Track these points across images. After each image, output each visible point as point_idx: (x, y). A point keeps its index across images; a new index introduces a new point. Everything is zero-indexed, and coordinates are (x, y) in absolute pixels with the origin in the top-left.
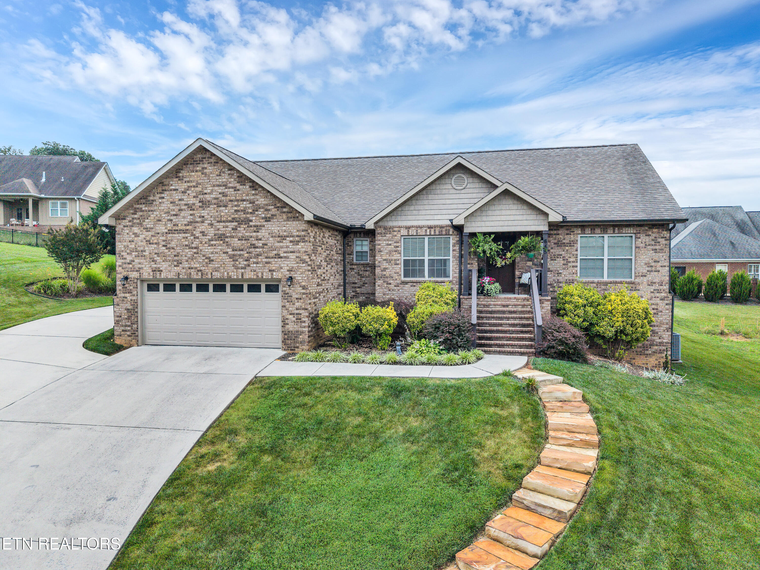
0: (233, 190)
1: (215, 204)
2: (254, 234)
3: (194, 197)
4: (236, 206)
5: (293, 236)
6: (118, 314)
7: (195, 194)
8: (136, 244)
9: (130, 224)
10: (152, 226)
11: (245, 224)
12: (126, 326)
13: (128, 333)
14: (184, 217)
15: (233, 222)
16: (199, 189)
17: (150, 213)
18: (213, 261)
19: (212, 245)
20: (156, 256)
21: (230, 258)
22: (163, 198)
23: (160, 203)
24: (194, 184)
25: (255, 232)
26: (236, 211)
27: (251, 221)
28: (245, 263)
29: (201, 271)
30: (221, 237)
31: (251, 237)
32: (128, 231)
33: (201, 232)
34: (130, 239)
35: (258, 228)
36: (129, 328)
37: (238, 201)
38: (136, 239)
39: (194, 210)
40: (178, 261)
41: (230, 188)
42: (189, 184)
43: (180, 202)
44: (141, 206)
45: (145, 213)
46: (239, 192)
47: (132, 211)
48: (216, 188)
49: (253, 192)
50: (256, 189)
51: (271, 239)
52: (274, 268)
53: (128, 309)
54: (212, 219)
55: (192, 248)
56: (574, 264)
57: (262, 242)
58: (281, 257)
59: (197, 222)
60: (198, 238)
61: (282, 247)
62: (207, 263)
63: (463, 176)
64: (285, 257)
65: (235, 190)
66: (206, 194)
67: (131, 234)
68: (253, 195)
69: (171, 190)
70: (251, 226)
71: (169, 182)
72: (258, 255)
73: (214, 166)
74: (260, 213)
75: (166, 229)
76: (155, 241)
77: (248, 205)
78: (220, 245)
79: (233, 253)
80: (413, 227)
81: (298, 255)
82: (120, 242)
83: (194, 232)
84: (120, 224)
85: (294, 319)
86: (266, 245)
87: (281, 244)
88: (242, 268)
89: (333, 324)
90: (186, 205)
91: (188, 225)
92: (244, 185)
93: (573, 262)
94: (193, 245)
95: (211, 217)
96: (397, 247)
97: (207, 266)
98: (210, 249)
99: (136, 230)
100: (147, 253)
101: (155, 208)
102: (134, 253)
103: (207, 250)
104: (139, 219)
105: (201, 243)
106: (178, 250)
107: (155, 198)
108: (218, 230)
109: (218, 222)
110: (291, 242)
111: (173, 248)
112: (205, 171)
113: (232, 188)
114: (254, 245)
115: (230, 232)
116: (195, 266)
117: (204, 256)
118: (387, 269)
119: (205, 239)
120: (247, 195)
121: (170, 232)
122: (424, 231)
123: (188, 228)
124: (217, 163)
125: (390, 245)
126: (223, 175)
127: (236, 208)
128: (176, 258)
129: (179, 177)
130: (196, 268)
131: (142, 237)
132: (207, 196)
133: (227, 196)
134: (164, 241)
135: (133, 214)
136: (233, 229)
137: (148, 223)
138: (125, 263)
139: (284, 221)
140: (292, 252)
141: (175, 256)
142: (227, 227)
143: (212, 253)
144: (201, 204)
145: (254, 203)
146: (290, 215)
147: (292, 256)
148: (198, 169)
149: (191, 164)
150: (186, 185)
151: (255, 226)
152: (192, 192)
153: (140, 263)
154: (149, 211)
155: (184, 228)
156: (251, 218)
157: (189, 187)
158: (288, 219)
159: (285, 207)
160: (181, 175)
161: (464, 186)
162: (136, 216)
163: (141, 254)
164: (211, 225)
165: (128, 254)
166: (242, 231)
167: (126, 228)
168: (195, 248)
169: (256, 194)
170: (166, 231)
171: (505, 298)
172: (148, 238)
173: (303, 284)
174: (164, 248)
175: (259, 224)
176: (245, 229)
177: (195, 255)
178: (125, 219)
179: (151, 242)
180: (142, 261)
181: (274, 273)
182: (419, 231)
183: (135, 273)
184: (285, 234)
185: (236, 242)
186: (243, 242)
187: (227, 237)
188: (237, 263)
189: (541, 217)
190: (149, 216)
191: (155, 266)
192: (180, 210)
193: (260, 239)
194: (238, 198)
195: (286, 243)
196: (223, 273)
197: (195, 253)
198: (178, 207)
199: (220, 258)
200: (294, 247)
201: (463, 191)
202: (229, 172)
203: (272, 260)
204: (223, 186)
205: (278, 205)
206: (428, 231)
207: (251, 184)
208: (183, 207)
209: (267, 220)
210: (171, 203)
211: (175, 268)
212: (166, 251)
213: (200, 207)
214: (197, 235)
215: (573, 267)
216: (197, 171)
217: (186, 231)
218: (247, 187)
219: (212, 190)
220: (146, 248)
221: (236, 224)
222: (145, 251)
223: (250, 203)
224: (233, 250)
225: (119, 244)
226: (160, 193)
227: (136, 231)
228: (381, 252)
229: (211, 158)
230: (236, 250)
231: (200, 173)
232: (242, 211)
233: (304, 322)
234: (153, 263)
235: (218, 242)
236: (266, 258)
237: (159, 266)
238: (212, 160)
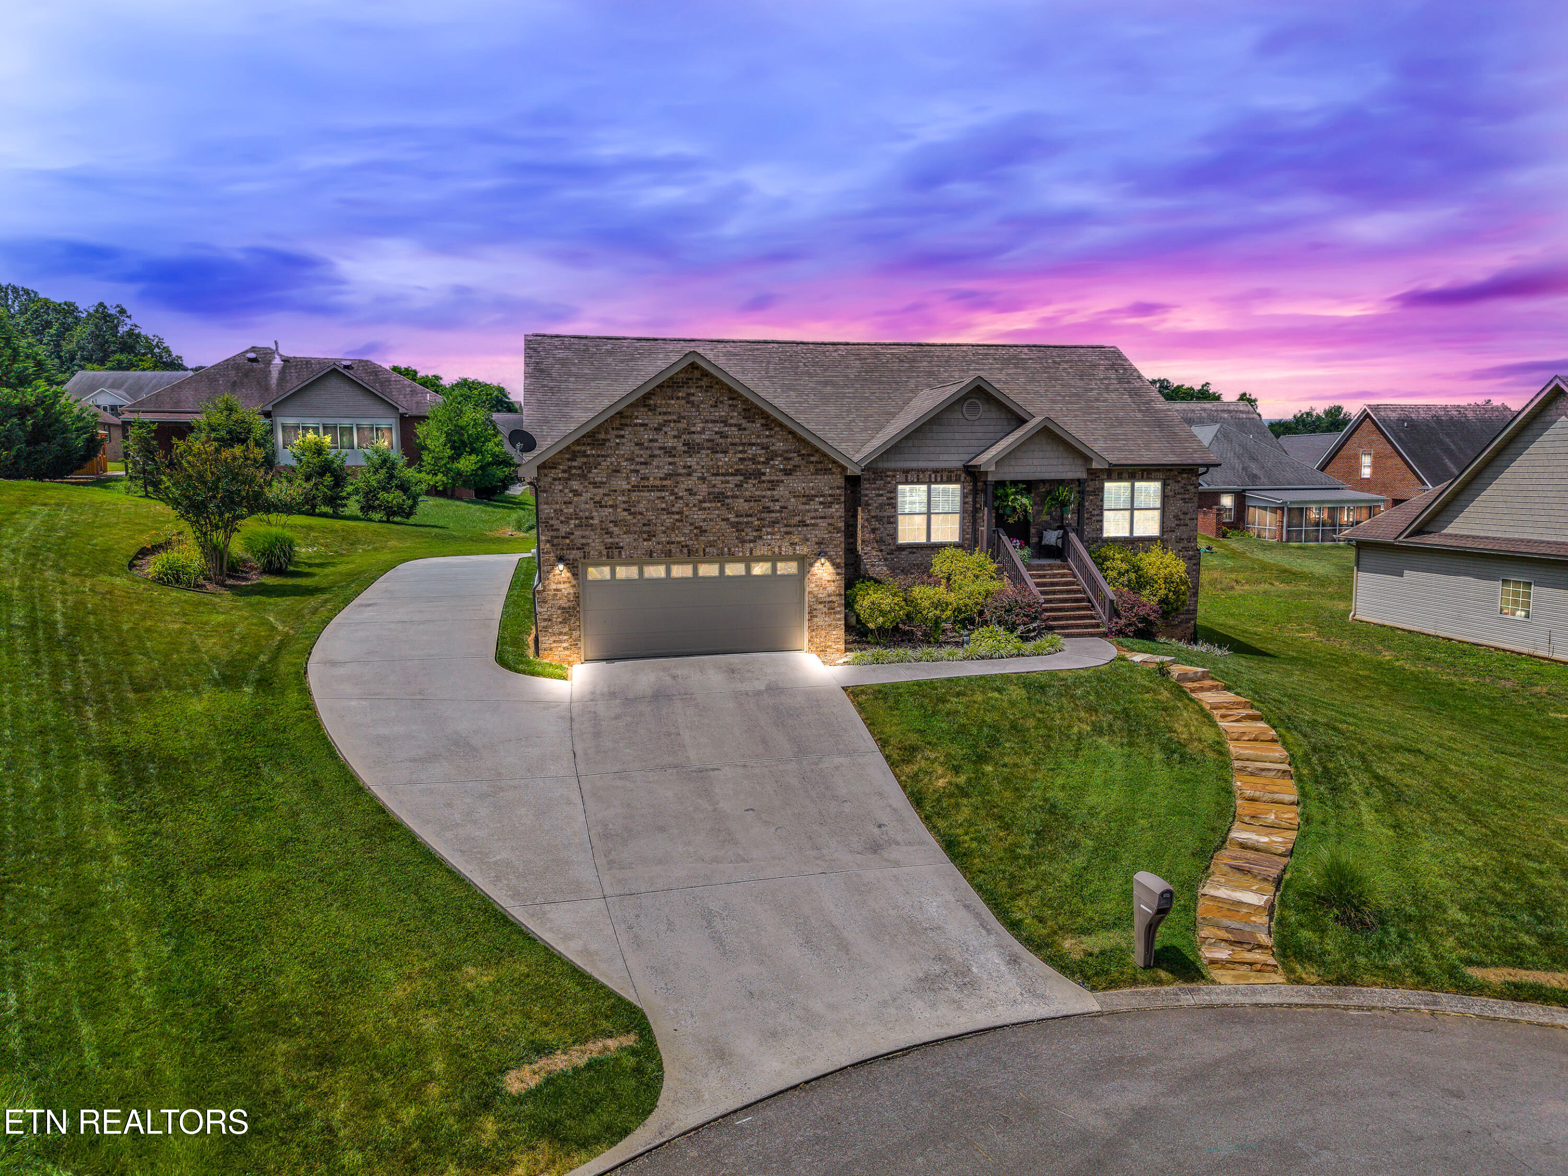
0: (736, 429)
1: (708, 448)
2: (769, 493)
3: (675, 437)
4: (740, 452)
5: (823, 496)
6: (546, 617)
7: (676, 433)
8: (576, 507)
9: (566, 475)
10: (604, 480)
11: (755, 478)
12: (561, 634)
13: (565, 645)
14: (658, 467)
15: (736, 475)
16: (683, 425)
17: (600, 459)
18: (706, 531)
19: (705, 509)
20: (611, 525)
21: (733, 527)
22: (623, 436)
23: (618, 444)
24: (675, 418)
25: (769, 489)
26: (741, 459)
27: (764, 474)
28: (755, 534)
29: (687, 546)
30: (719, 497)
31: (764, 497)
32: (561, 487)
33: (686, 490)
34: (565, 499)
35: (774, 485)
36: (565, 638)
37: (743, 444)
38: (576, 499)
39: (674, 456)
40: (649, 532)
41: (731, 425)
42: (665, 418)
43: (651, 444)
44: (583, 448)
45: (591, 459)
46: (746, 432)
47: (567, 456)
48: (710, 425)
49: (767, 433)
50: (771, 429)
51: (792, 500)
52: (796, 540)
53: (563, 608)
54: (704, 471)
55: (673, 513)
56: (1098, 518)
57: (780, 504)
58: (808, 525)
59: (680, 475)
60: (681, 498)
61: (808, 511)
62: (696, 535)
63: (978, 402)
64: (813, 525)
65: (740, 429)
66: (694, 433)
67: (567, 491)
68: (767, 437)
69: (636, 425)
70: (764, 482)
71: (632, 412)
72: (774, 522)
73: (707, 391)
74: (777, 463)
75: (628, 483)
76: (610, 503)
77: (759, 452)
78: (718, 509)
79: (737, 520)
80: (912, 470)
81: (830, 521)
82: (547, 503)
83: (676, 490)
84: (546, 475)
85: (825, 610)
86: (786, 508)
87: (807, 507)
88: (751, 541)
89: (883, 613)
90: (660, 448)
91: (665, 479)
92: (754, 422)
93: (1098, 515)
94: (674, 509)
95: (703, 467)
96: (892, 498)
97: (697, 540)
98: (702, 515)
99: (575, 485)
100: (596, 521)
101: (609, 452)
102: (572, 522)
103: (697, 516)
104: (580, 468)
105: (687, 505)
106: (650, 515)
107: (609, 437)
108: (714, 486)
109: (714, 475)
110: (821, 503)
111: (641, 513)
112: (692, 398)
113: (735, 425)
114: (768, 508)
115: (732, 490)
116: (678, 539)
117: (691, 524)
118: (877, 529)
119: (693, 500)
120: (758, 437)
121: (636, 488)
122: (927, 476)
123: (665, 483)
124: (712, 387)
125: (882, 495)
126: (721, 406)
127: (741, 456)
128: (645, 528)
129: (649, 405)
130: (679, 543)
131: (588, 495)
132: (695, 436)
133: (727, 437)
134: (624, 502)
135: (569, 460)
136: (736, 485)
137: (597, 475)
138: (557, 537)
139: (812, 474)
140: (821, 518)
141: (644, 525)
142: (728, 482)
143: (704, 520)
144: (685, 448)
145: (768, 448)
146: (819, 466)
147: (823, 523)
148: (680, 394)
149: (668, 387)
150: (660, 419)
151: (769, 482)
152: (671, 430)
153: (583, 537)
154: (598, 456)
155: (658, 483)
156: (763, 470)
157: (665, 421)
158: (817, 472)
159: (813, 455)
160: (652, 402)
161: (979, 416)
162: (575, 464)
163: (585, 523)
164: (703, 479)
165: (562, 522)
166: (750, 488)
167: (557, 482)
168: (677, 513)
169: (771, 436)
170: (629, 487)
171: (1038, 565)
172: (597, 498)
173: (838, 561)
174: (625, 513)
175: (776, 478)
176: (754, 485)
177: (678, 524)
178: (555, 468)
179: (603, 503)
180: (587, 533)
181: (798, 548)
182: (921, 476)
183: (574, 552)
184: (813, 492)
185: (741, 505)
186: (752, 504)
187: (727, 497)
188: (743, 534)
189: (1080, 462)
190: (599, 464)
191: (610, 540)
192: (653, 456)
193: (777, 500)
194: (744, 441)
195: (814, 505)
196: (722, 549)
197: (677, 520)
198: (649, 452)
199: (718, 527)
200: (826, 510)
201: (977, 423)
202: (730, 402)
203: (794, 529)
204: (722, 422)
205: (804, 452)
206: (933, 476)
207: (763, 421)
208: (657, 452)
209: (787, 472)
210: (637, 444)
211: (645, 543)
212: (629, 517)
213: (684, 452)
214: (681, 494)
215: (1098, 521)
216: (678, 398)
217: (662, 488)
218: (758, 425)
219: (704, 428)
220: (595, 514)
221: (741, 478)
222: (592, 518)
223: (763, 448)
224: (737, 516)
225: (545, 506)
226: (617, 429)
227: (575, 487)
228: (869, 505)
229: (701, 380)
230: (741, 516)
231: (683, 402)
232: (750, 459)
233: (839, 612)
234: (605, 536)
235: (714, 505)
236: (786, 526)
237: (617, 540)
238: (704, 383)
